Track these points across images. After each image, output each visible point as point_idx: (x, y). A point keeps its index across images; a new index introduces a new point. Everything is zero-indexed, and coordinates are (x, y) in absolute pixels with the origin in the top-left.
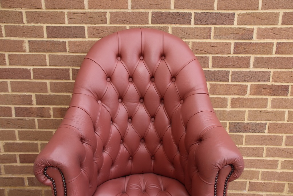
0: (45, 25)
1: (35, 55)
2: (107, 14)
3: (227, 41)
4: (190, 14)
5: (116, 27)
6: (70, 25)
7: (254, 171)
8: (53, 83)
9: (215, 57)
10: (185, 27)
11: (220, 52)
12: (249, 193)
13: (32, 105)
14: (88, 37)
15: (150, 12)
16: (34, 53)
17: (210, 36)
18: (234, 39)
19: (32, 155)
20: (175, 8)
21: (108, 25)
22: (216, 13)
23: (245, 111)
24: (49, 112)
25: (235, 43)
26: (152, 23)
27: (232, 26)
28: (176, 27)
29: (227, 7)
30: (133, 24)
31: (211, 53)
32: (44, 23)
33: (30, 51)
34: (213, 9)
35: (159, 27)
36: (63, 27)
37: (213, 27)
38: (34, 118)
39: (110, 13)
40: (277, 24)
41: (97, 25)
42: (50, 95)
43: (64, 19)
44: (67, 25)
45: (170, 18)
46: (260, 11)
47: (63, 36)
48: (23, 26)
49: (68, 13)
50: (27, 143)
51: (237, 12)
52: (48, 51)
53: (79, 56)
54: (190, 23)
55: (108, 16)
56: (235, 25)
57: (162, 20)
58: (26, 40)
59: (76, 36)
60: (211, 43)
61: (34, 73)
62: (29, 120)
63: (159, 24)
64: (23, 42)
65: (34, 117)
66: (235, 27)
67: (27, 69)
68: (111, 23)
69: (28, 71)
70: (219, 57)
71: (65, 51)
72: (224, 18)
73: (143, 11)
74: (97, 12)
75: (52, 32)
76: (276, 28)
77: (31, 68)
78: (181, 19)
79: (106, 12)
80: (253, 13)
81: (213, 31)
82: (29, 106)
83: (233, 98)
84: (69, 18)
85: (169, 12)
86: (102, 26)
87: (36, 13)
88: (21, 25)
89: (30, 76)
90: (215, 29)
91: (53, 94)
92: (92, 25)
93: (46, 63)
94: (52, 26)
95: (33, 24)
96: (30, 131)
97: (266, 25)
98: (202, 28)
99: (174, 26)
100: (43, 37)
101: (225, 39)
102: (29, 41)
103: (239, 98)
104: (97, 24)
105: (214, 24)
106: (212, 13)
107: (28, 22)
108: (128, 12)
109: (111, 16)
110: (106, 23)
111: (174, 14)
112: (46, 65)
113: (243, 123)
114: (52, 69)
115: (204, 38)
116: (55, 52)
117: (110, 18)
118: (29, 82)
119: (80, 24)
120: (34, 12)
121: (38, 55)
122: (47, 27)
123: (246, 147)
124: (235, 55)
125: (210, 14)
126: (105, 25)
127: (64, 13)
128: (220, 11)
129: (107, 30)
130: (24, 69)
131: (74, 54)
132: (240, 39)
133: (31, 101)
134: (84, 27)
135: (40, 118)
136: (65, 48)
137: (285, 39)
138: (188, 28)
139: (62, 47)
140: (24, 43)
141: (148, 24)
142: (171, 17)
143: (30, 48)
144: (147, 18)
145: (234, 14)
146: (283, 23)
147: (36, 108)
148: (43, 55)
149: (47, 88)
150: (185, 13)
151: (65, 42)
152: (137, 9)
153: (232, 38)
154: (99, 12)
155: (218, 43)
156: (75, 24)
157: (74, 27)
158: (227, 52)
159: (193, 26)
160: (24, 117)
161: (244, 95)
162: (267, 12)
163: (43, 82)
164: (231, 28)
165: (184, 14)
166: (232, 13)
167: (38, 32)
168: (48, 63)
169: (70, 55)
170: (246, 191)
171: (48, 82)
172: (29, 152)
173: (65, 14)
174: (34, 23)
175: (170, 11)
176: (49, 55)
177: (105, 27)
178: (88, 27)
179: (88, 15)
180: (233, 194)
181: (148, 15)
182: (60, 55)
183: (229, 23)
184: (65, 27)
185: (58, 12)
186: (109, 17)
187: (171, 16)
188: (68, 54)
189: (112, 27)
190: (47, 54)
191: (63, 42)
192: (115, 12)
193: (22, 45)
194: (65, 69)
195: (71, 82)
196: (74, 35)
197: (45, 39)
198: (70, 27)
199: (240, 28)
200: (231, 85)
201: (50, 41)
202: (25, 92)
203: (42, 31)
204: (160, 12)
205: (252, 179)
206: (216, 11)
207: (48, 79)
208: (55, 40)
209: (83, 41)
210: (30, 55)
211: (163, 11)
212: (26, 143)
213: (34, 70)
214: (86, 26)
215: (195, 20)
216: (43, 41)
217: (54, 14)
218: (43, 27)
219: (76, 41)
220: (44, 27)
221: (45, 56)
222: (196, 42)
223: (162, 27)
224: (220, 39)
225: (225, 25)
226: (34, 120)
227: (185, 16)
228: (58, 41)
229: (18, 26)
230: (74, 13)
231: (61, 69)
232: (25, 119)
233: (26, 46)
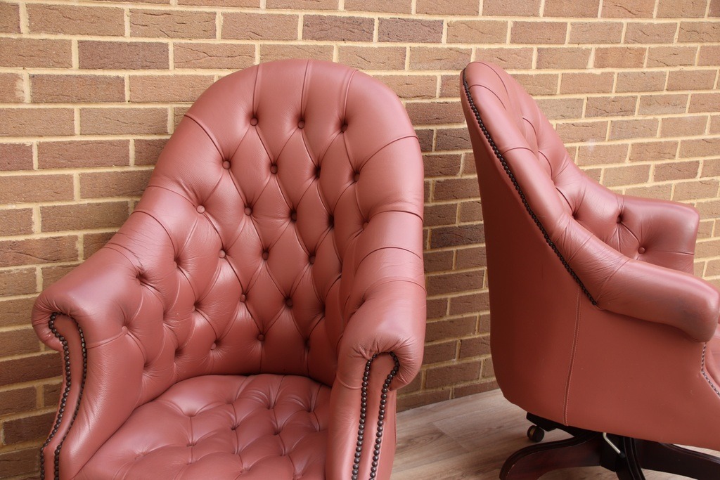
0: (75, 39)
1: (45, 110)
2: (217, 16)
3: (431, 73)
4: (372, 21)
5: (235, 45)
6: (134, 40)
7: (468, 318)
8: (88, 175)
9: (410, 104)
10: (362, 48)
11: (419, 95)
12: (460, 363)
13: (31, 233)
14: (175, 67)
15: (301, 14)
16: (42, 106)
17: (403, 64)
18: (441, 69)
19: (22, 360)
20: (345, 8)
21: (218, 41)
22: (413, 20)
23: (456, 205)
24: (74, 245)
25: (442, 77)
26: (304, 38)
27: (439, 46)
28: (347, 47)
29: (431, 9)
30: (268, 39)
31: (404, 98)
32: (73, 34)
33: (34, 102)
34: (409, 13)
35: (317, 46)
36: (120, 44)
37: (408, 45)
38: (34, 266)
39: (223, 14)
40: (505, 42)
41: (194, 41)
42: (78, 206)
43: (122, 25)
44: (127, 39)
45: (337, 29)
46: (480, 18)
47: (117, 64)
48: (20, 40)
49: (131, 11)
50: (10, 332)
51: (447, 19)
52: (79, 100)
53: (151, 110)
54: (370, 40)
55: (219, 22)
56: (444, 44)
57: (323, 32)
58: (25, 73)
59: (149, 64)
60: (405, 76)
61: (40, 153)
62: (21, 273)
63: (317, 40)
64: (16, 78)
65: (34, 263)
66: (444, 46)
67: (24, 145)
68: (223, 37)
69: (25, 151)
70: (417, 104)
71: (122, 100)
72: (427, 29)
73: (288, 12)
74: (196, 13)
75: (91, 55)
76: (503, 48)
77: (33, 141)
78: (356, 31)
79: (215, 14)
80: (471, 21)
81: (408, 54)
82: (21, 238)
83: (438, 182)
84: (133, 24)
85: (336, 17)
86: (204, 42)
87: (53, 9)
88: (14, 36)
89: (32, 162)
90: (412, 50)
91: (86, 201)
92: (183, 41)
93: (73, 128)
94: (94, 42)
95: (44, 36)
96: (20, 300)
97: (490, 43)
98: (391, 48)
99: (342, 44)
100: (70, 66)
101: (428, 69)
102: (32, 77)
103: (448, 180)
104: (196, 38)
105: (411, 41)
106: (408, 20)
107: (33, 29)
108: (258, 15)
109: (224, 21)
110: (214, 36)
111: (343, 20)
112: (72, 135)
113: (452, 228)
114: (87, 143)
115: (395, 68)
116: (96, 102)
117: (223, 26)
118: (27, 178)
119: (158, 37)
120: (50, 6)
121: (53, 109)
122: (80, 42)
123: (458, 274)
124: (442, 100)
125: (404, 22)
126: (211, 41)
127: (122, 11)
128: (420, 17)
129: (214, 53)
130: (14, 145)
131: (141, 106)
132: (450, 69)
133: (30, 223)
134: (167, 45)
135: (49, 265)
136: (123, 93)
137: (515, 68)
138: (367, 49)
139: (115, 90)
140: (20, 81)
141: (296, 39)
142: (338, 27)
143: (34, 93)
144: (296, 29)
145: (442, 22)
146: (513, 42)
147: (41, 240)
148: (68, 110)
149: (72, 190)
150: (364, 20)
151: (123, 80)
152: (277, 8)
153: (439, 67)
154: (201, 13)
155: (416, 77)
156: (146, 36)
157: (144, 43)
158: (431, 94)
159: (375, 44)
160: (7, 266)
161: (455, 175)
162: (490, 21)
163: (64, 175)
164: (438, 50)
165: (361, 21)
166: (438, 21)
167: (57, 55)
168: (77, 129)
169: (132, 109)
170: (455, 360)
171: (75, 173)
172: (13, 355)
173: (125, 15)
174: (47, 32)
175: (338, 14)
176: (81, 110)
177: (211, 45)
178: (175, 45)
179: (177, 19)
180: (435, 370)
181: (297, 21)
182: (106, 109)
183: (434, 40)
184: (124, 43)
185: (108, 8)
186: (222, 24)
187: (338, 23)
188: (127, 106)
189: (227, 45)
190: (77, 108)
191: (118, 77)
192: (233, 13)
193: (13, 85)
194: (120, 141)
195: (130, 172)
196: (145, 64)
197: (75, 71)
198: (136, 45)
199: (451, 49)
200: (436, 156)
201: (86, 76)
202: (14, 202)
203: (68, 53)
204: (319, 16)
205: (465, 335)
206: (414, 16)
207: (76, 167)
208: (99, 73)
209: (163, 77)
210: (32, 109)
211: (325, 14)
212: (6, 333)
213: (40, 146)
214: (170, 42)
215: (379, 32)
216: (67, 76)
217: (98, 14)
218: (70, 42)
219: (148, 76)
220: (73, 43)
221: (72, 111)
222: (381, 76)
223: (321, 47)
224: (420, 69)
225: (428, 42)
226: (35, 270)
227: (362, 25)
228: (105, 77)
229: (5, 39)
230: (146, 13)
231: (111, 143)
232: (9, 271)
233: (25, 88)
